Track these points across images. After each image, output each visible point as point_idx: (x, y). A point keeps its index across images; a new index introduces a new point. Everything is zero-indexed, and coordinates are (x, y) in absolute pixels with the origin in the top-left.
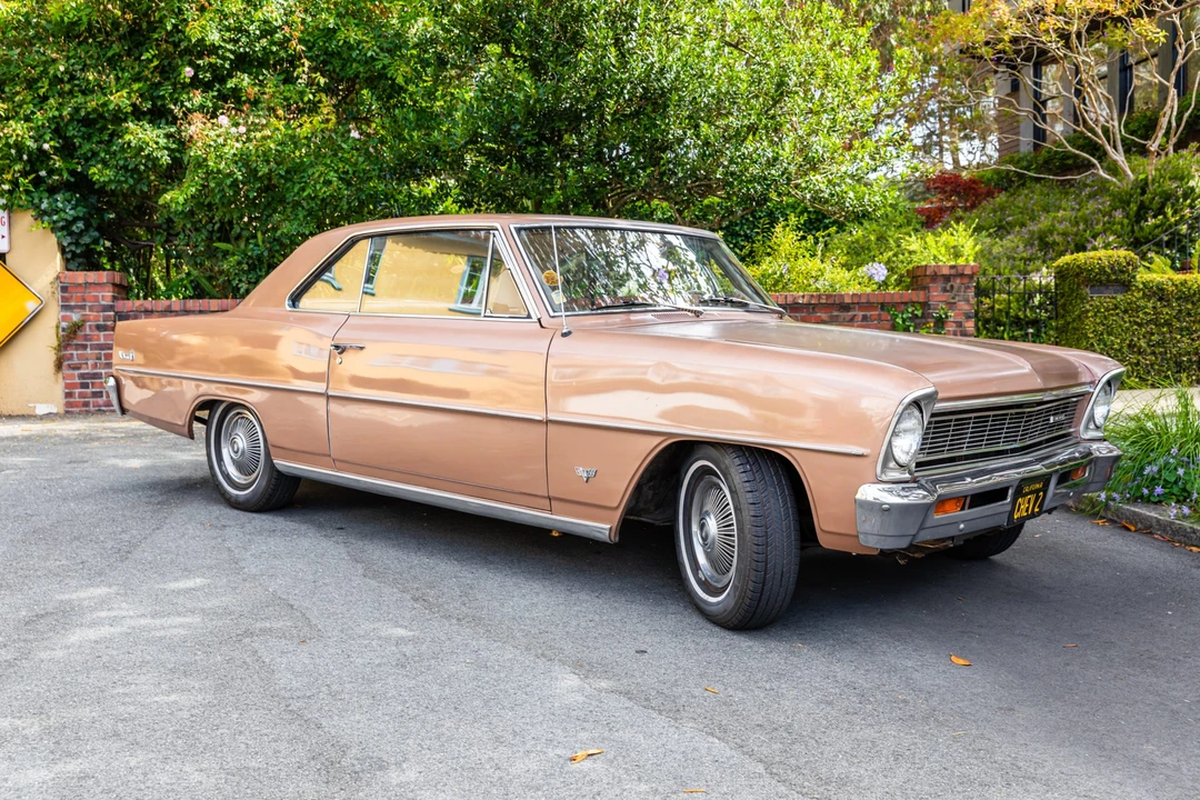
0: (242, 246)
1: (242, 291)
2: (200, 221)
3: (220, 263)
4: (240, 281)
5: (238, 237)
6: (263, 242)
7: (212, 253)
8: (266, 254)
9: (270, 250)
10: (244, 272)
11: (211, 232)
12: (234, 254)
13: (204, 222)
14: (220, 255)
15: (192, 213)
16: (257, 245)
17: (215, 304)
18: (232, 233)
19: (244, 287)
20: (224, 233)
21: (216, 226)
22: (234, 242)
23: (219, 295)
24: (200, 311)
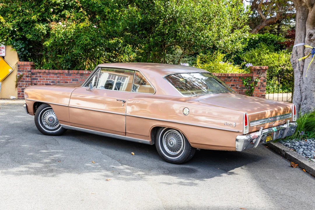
0: (64, 55)
1: (64, 68)
2: (54, 49)
3: (59, 60)
4: (64, 65)
5: (63, 53)
6: (70, 55)
8: (70, 58)
10: (65, 63)
11: (57, 52)
12: (62, 58)
14: (58, 58)
15: (52, 47)
16: (68, 56)
17: (56, 71)
18: (62, 52)
19: (64, 67)
20: (60, 52)
21: (58, 50)
22: (62, 55)
23: (58, 69)
24: (53, 73)
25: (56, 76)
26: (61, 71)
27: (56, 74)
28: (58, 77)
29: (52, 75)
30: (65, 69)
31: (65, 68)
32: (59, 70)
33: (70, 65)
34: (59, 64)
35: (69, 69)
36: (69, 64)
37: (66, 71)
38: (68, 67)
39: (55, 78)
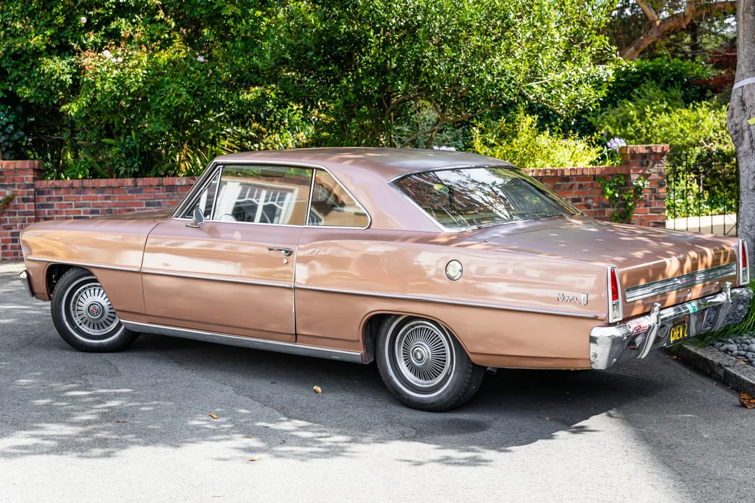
0: (122, 139)
1: (121, 172)
2: (93, 123)
3: (107, 152)
4: (121, 165)
5: (119, 134)
6: (136, 138)
7: (101, 146)
8: (138, 146)
9: (140, 143)
10: (123, 159)
11: (101, 131)
12: (116, 146)
13: (95, 124)
14: (106, 146)
15: (87, 118)
16: (131, 139)
17: (103, 183)
18: (114, 131)
19: (122, 170)
20: (109, 131)
21: (103, 126)
22: (116, 138)
23: (107, 175)
24: (93, 188)
25: (101, 195)
26: (113, 182)
27: (102, 190)
28: (107, 198)
29: (90, 194)
30: (126, 175)
31: (126, 172)
32: (110, 180)
33: (139, 164)
34: (108, 164)
35: (135, 175)
36: (135, 162)
37: (129, 181)
38: (132, 170)
39: (99, 201)
